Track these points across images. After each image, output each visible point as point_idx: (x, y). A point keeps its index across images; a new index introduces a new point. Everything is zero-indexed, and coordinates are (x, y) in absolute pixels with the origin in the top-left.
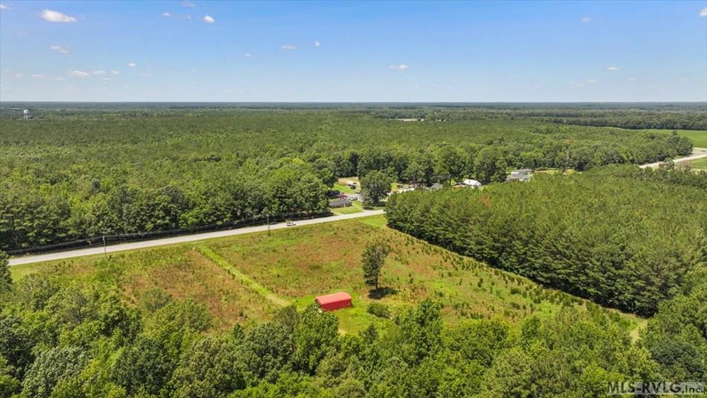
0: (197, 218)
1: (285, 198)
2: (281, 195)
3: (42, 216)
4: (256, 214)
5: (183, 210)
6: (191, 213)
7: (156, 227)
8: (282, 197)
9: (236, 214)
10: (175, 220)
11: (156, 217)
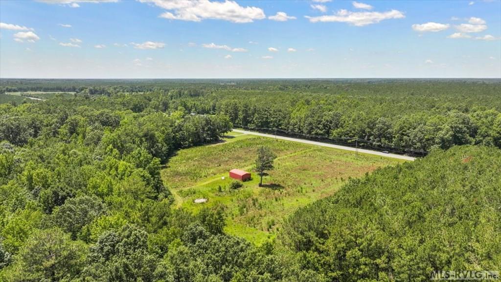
6: (337, 131)
7: (317, 134)
9: (364, 139)
10: (328, 133)
11: (319, 128)
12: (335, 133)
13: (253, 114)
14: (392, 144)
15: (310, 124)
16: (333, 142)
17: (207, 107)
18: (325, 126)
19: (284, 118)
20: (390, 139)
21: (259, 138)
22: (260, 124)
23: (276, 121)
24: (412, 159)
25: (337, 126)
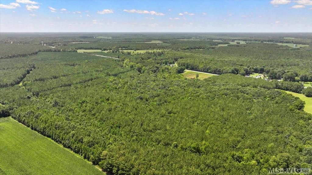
9: (215, 72)
12: (209, 71)
13: (189, 66)
15: (204, 69)
16: (209, 73)
17: (172, 62)
18: (207, 69)
19: (198, 67)
20: (220, 72)
21: (192, 72)
23: (195, 68)
24: (218, 75)
25: (210, 69)
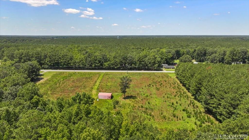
0: (109, 65)
1: (142, 61)
2: (140, 61)
3: (65, 59)
4: (129, 66)
5: (105, 62)
6: (107, 63)
7: (95, 66)
8: (141, 61)
9: (122, 65)
10: (102, 65)
11: (96, 63)
14: (137, 66)
18: (99, 61)
19: (71, 59)
22: (52, 65)
23: (65, 62)
